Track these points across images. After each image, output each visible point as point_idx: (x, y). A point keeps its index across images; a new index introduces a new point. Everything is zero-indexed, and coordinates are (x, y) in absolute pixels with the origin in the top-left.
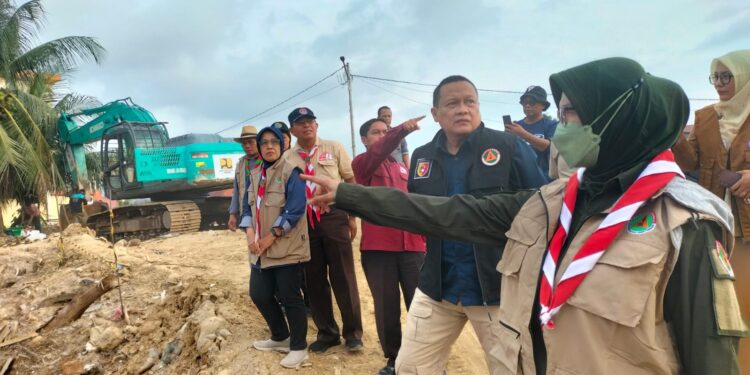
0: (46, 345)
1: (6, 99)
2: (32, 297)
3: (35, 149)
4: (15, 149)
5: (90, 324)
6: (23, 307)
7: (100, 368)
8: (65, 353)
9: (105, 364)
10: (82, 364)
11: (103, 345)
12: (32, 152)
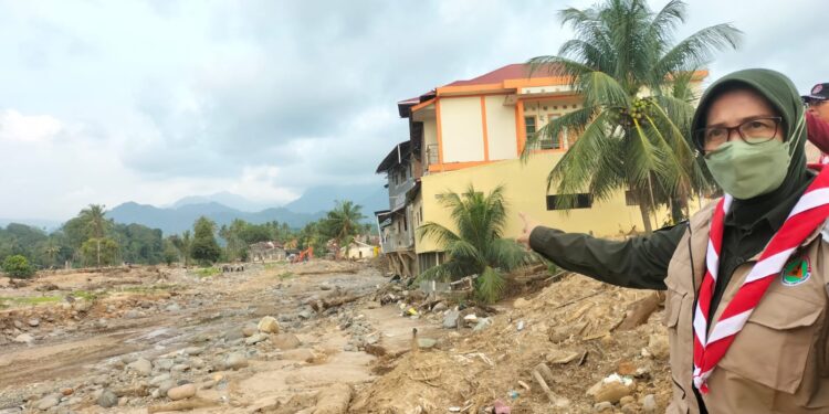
0: (613, 344)
1: (648, 107)
2: (623, 300)
3: (675, 153)
4: (655, 154)
5: (651, 330)
6: (615, 308)
7: (652, 374)
8: (625, 354)
9: (656, 372)
10: (636, 368)
11: (656, 353)
12: (672, 157)
